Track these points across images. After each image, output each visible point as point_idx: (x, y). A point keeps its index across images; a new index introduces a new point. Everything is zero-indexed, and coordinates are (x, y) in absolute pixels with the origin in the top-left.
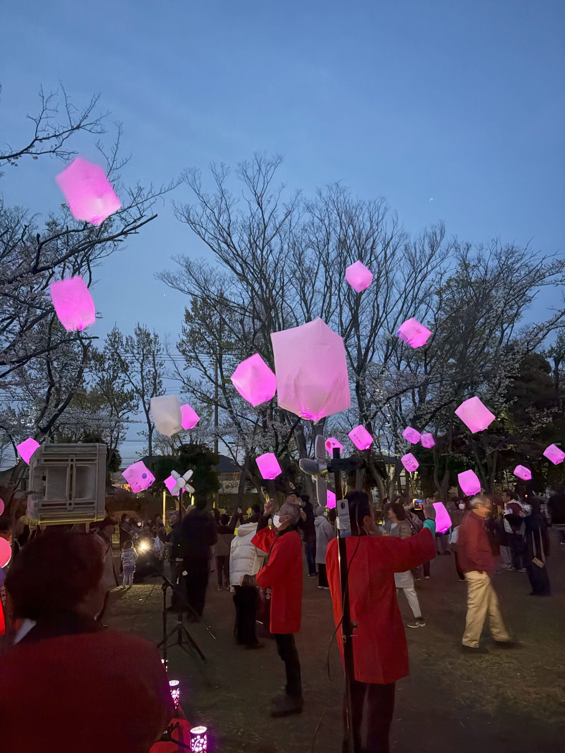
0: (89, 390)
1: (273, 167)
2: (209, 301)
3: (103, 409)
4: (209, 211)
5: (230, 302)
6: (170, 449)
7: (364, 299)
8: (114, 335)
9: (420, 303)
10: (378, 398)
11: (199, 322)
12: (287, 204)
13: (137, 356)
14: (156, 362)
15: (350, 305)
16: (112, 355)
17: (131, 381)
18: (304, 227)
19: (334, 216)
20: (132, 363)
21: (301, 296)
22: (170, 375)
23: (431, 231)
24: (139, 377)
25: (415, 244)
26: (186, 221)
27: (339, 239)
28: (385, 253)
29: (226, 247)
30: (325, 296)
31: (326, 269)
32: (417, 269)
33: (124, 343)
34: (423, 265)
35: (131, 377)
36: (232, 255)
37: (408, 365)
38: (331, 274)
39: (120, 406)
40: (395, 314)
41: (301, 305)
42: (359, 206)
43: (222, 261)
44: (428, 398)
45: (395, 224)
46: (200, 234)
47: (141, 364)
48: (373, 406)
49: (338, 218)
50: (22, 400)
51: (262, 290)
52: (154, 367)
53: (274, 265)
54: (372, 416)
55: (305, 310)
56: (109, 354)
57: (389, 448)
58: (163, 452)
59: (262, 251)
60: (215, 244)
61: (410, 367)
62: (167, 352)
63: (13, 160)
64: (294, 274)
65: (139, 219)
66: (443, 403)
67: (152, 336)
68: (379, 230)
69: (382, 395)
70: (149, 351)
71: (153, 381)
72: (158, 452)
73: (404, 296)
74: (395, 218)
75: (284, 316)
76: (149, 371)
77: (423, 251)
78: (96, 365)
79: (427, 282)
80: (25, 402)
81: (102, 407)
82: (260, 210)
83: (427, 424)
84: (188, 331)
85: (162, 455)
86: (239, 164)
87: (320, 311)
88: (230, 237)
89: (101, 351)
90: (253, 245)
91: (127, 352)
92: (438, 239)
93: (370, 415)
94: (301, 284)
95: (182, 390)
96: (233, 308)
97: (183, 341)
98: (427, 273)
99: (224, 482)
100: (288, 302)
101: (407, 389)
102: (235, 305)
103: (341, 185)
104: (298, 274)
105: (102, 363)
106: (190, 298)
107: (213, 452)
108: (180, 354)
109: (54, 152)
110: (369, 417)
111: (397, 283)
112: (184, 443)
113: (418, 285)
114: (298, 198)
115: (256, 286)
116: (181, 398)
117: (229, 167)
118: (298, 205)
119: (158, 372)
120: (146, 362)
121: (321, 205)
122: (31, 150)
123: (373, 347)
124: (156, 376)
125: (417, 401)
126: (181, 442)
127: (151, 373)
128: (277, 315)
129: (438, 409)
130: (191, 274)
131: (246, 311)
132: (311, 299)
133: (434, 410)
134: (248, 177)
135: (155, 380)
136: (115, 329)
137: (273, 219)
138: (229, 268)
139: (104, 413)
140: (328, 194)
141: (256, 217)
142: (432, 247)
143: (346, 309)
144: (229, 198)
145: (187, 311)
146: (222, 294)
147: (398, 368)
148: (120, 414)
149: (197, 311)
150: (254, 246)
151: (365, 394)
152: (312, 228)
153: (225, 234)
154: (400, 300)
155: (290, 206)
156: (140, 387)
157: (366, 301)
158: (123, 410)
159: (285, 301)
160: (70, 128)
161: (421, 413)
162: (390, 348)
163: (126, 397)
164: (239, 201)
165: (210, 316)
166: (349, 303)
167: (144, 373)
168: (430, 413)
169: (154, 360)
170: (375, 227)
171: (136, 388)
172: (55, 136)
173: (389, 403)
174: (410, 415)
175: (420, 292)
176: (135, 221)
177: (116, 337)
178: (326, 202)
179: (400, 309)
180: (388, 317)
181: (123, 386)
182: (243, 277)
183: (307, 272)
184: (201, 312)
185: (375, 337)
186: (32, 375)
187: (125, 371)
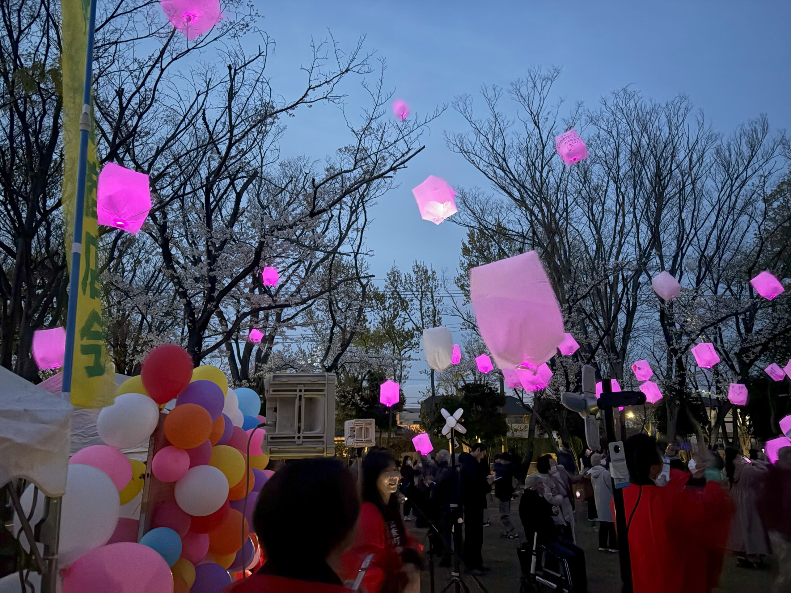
0: (372, 330)
1: (549, 82)
2: (487, 232)
3: (386, 348)
4: (482, 137)
5: (509, 230)
6: (454, 388)
7: (666, 215)
8: (394, 273)
9: (740, 215)
10: (689, 329)
11: (477, 254)
12: (566, 119)
13: (416, 293)
14: (435, 299)
15: (649, 222)
16: (393, 294)
17: (411, 319)
18: (589, 141)
19: (623, 125)
20: (412, 301)
21: (589, 217)
22: (448, 311)
23: (749, 129)
24: (418, 314)
25: (729, 146)
26: (459, 150)
27: (631, 151)
28: (691, 160)
29: (502, 174)
30: (617, 215)
31: (617, 186)
32: (734, 174)
33: (403, 281)
34: (741, 169)
35: (410, 315)
36: (508, 181)
37: (729, 288)
38: (623, 189)
39: (401, 344)
40: (707, 229)
41: (590, 227)
42: (654, 111)
43: (498, 187)
44: (756, 328)
45: (701, 125)
46: (474, 163)
47: (420, 301)
48: (684, 338)
49: (628, 128)
50: (311, 341)
51: (543, 214)
52: (433, 304)
53: (555, 186)
54: (683, 350)
55: (595, 232)
56: (390, 293)
57: (709, 389)
58: (447, 391)
59: (541, 172)
60: (490, 171)
61: (731, 291)
62: (445, 287)
63: (290, 111)
64: (580, 193)
65: (407, 153)
66: (777, 333)
67: (430, 273)
68: (680, 134)
69: (694, 325)
70: (427, 288)
71: (432, 319)
72: (441, 392)
73: (717, 208)
74: (700, 118)
75: (570, 240)
76: (428, 308)
77: (740, 153)
78: (377, 304)
79: (748, 188)
80: (314, 343)
81: (385, 345)
82: (537, 130)
83: (756, 359)
84: (466, 264)
85: (445, 394)
86: (512, 84)
87: (612, 232)
88: (506, 163)
89: (381, 290)
90: (531, 166)
91: (406, 290)
92: (760, 136)
93: (680, 348)
94: (588, 204)
95: (463, 327)
96: (513, 237)
97: (461, 276)
98: (746, 178)
99: (514, 425)
100: (574, 225)
101: (728, 316)
102: (514, 233)
103: (629, 90)
104: (584, 193)
105: (383, 303)
106: (467, 230)
107: (499, 391)
108: (459, 289)
109: (326, 98)
110: (679, 351)
111: (707, 193)
112: (467, 382)
113: (736, 193)
114: (580, 111)
115: (536, 210)
116: (463, 335)
117: (501, 89)
118: (579, 119)
119: (437, 309)
120: (425, 300)
121: (607, 115)
122: (306, 99)
123: (681, 270)
124: (435, 312)
125: (743, 331)
126: (464, 381)
127: (431, 310)
128: (561, 240)
129: (770, 340)
130: (466, 205)
131: (525, 238)
132: (601, 220)
133: (766, 342)
134: (522, 97)
135: (434, 317)
136: (394, 267)
137: (552, 137)
138: (506, 194)
139: (388, 352)
140: (615, 102)
141: (533, 138)
142: (753, 148)
143: (644, 227)
144: (503, 121)
145: (463, 244)
146: (499, 223)
147: (715, 292)
148: (402, 353)
149: (475, 243)
150: (532, 168)
151: (673, 324)
152: (599, 142)
153: (501, 160)
154: (713, 214)
155: (571, 121)
156: (420, 325)
157: (668, 216)
158: (405, 348)
159: (570, 224)
160: (339, 73)
161: (747, 345)
162: (703, 269)
163: (407, 335)
164: (513, 123)
165: (488, 248)
166: (648, 220)
167: (423, 311)
168: (760, 344)
169: (432, 297)
170: (674, 132)
171: (416, 325)
172: (326, 82)
173: (705, 334)
174: (735, 348)
175: (739, 201)
176: (403, 155)
177: (395, 275)
178: (613, 112)
179: (713, 223)
180: (698, 233)
181: (403, 324)
182: (521, 203)
183: (595, 190)
184: (478, 244)
185: (682, 258)
186: (320, 316)
187: (405, 309)
